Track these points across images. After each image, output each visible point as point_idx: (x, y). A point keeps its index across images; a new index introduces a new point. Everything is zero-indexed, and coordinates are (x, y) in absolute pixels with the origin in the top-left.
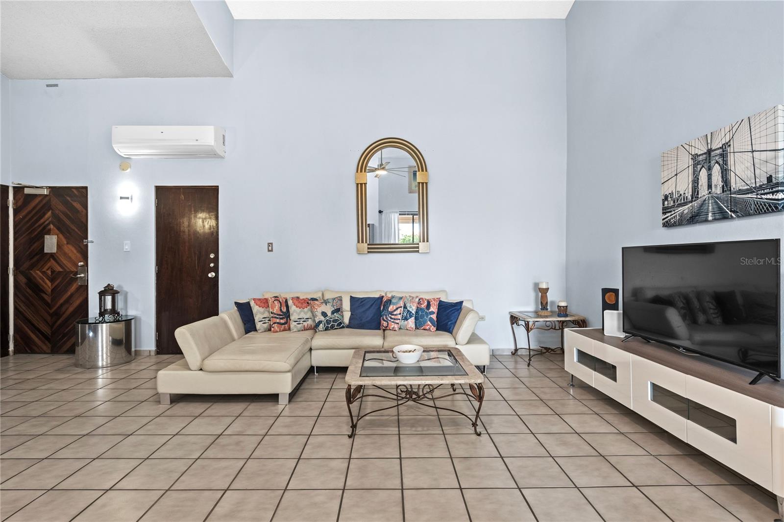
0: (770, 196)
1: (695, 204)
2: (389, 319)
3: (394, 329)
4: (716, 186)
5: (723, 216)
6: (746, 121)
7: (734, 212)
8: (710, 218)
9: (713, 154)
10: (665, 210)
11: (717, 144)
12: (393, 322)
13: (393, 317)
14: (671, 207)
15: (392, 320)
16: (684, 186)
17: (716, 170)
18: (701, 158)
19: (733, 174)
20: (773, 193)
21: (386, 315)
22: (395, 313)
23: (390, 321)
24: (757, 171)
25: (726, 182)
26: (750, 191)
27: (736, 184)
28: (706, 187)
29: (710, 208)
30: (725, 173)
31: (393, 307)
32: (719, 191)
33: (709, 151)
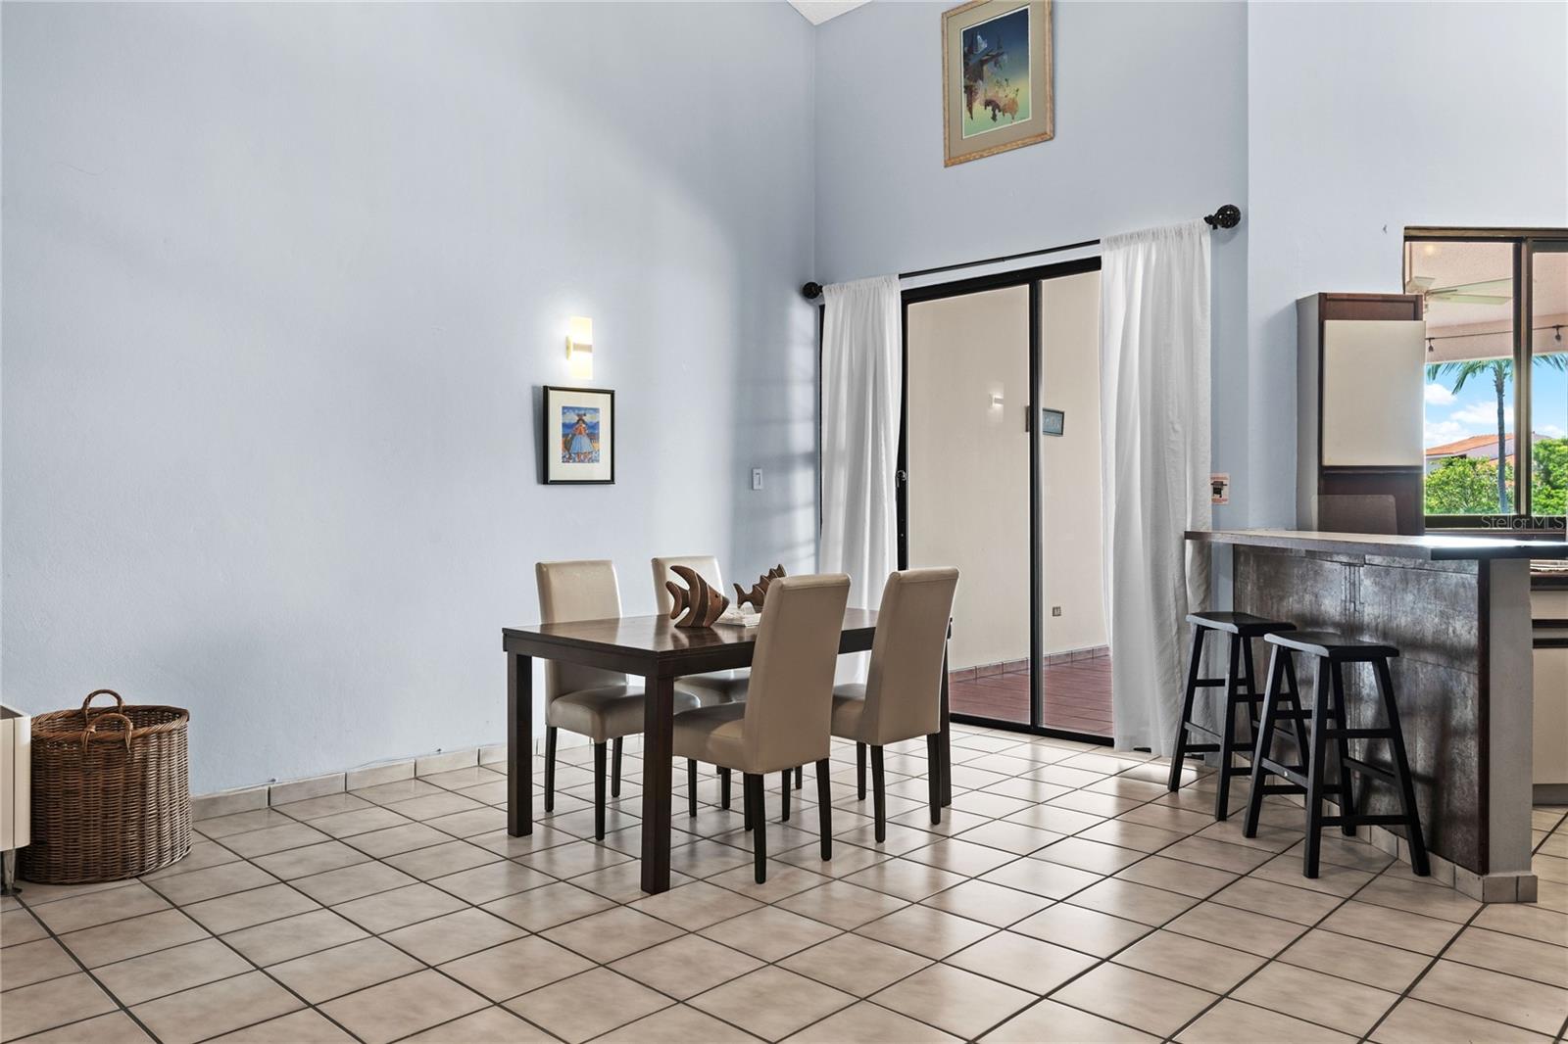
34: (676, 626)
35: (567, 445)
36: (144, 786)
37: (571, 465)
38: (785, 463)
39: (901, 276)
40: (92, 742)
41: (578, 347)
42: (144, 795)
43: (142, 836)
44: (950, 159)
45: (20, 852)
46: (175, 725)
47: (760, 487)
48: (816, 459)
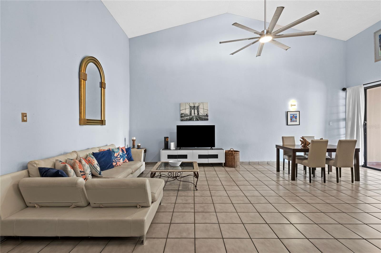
0: (207, 118)
1: (191, 117)
2: (117, 160)
3: (120, 165)
4: (196, 114)
5: (197, 120)
6: (202, 103)
7: (200, 119)
8: (194, 120)
9: (195, 107)
10: (181, 117)
11: (196, 105)
12: (119, 161)
13: (118, 159)
14: (184, 116)
15: (118, 161)
16: (187, 112)
17: (196, 111)
18: (192, 107)
19: (200, 112)
20: (207, 117)
21: (114, 159)
22: (118, 157)
23: (117, 161)
24: (204, 113)
25: (198, 114)
26: (203, 116)
27: (200, 114)
28: (194, 114)
29: (195, 118)
30: (198, 112)
31: (117, 154)
32: (197, 115)
33: (194, 106)
34: (302, 146)
35: (291, 120)
36: (235, 158)
37: (292, 122)
38: (338, 120)
39: (364, 85)
40: (230, 153)
41: (293, 105)
42: (235, 159)
43: (235, 164)
44: (376, 61)
45: (224, 163)
46: (238, 152)
47: (332, 125)
48: (345, 119)
